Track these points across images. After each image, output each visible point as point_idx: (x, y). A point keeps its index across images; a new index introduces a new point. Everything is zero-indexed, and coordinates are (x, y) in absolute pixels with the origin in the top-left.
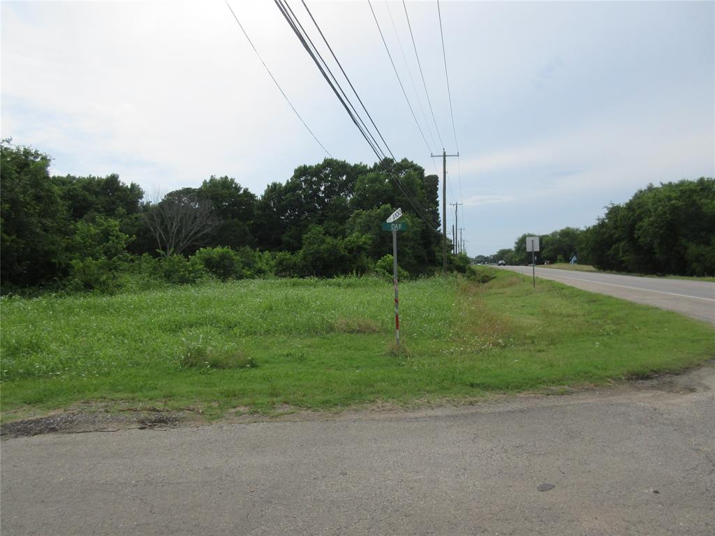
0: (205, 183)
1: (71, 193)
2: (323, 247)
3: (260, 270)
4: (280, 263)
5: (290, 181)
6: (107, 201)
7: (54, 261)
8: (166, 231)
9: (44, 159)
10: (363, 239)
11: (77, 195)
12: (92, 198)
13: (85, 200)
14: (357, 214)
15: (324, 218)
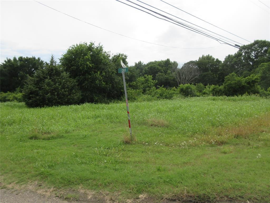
0: (200, 58)
1: (154, 67)
2: (233, 82)
3: (204, 93)
4: (213, 90)
5: (237, 53)
6: (166, 69)
7: (122, 91)
8: (180, 78)
9: (126, 56)
10: (256, 77)
11: (156, 67)
12: (160, 68)
13: (158, 69)
14: (262, 65)
15: (252, 68)
